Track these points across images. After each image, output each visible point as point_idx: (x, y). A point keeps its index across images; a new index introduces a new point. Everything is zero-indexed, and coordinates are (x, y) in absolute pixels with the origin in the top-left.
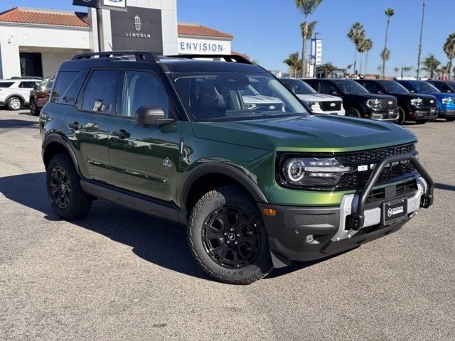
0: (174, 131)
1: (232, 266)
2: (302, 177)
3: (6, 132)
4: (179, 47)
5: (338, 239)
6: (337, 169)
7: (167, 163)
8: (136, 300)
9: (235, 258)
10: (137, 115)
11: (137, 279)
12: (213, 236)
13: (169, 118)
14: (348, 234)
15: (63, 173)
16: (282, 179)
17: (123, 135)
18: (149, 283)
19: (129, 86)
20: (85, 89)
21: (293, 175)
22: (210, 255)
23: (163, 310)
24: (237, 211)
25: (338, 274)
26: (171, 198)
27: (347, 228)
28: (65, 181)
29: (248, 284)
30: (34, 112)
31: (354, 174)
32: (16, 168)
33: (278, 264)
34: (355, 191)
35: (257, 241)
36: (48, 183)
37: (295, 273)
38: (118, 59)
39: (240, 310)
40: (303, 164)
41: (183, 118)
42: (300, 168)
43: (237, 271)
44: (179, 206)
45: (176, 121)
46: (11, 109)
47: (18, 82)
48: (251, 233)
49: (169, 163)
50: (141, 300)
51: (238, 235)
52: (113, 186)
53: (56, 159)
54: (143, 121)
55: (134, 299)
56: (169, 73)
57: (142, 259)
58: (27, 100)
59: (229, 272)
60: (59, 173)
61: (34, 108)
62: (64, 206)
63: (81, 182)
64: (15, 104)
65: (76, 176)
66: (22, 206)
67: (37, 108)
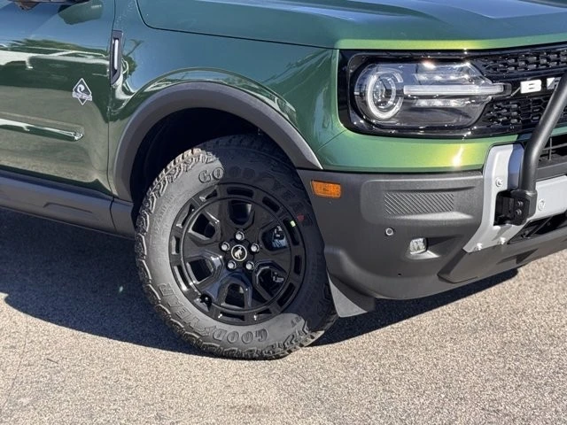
1: (241, 319)
2: (397, 108)
5: (480, 246)
6: (475, 90)
7: (81, 91)
8: (25, 401)
9: (249, 301)
11: (21, 356)
12: (194, 254)
14: (500, 233)
16: (353, 114)
18: (51, 364)
21: (377, 104)
22: (190, 296)
23: (91, 417)
24: (250, 194)
25: (475, 331)
26: (95, 176)
27: (499, 220)
29: (278, 357)
31: (511, 99)
33: (346, 307)
34: (514, 138)
35: (298, 259)
37: (380, 333)
39: (267, 410)
40: (399, 80)
42: (394, 88)
43: (253, 329)
44: (115, 193)
48: (284, 242)
49: (86, 91)
50: (38, 398)
51: (254, 249)
55: (19, 397)
57: (30, 318)
59: (236, 333)
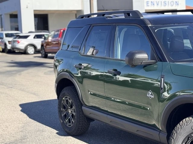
0: (155, 70)
3: (26, 70)
4: (145, 4)
7: (150, 94)
10: (127, 58)
13: (151, 60)
15: (70, 101)
17: (116, 73)
19: (119, 36)
20: (86, 40)
26: (154, 122)
28: (71, 107)
30: (43, 56)
32: (34, 96)
36: (59, 108)
38: (111, 17)
41: (162, 60)
44: (160, 128)
45: (157, 62)
46: (28, 54)
47: (33, 35)
49: (152, 94)
52: (107, 111)
53: (65, 91)
54: (131, 62)
56: (151, 25)
58: (39, 47)
60: (67, 101)
61: (44, 53)
62: (70, 125)
63: (83, 108)
64: (31, 50)
65: (79, 103)
66: (40, 124)
67: (45, 53)
